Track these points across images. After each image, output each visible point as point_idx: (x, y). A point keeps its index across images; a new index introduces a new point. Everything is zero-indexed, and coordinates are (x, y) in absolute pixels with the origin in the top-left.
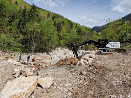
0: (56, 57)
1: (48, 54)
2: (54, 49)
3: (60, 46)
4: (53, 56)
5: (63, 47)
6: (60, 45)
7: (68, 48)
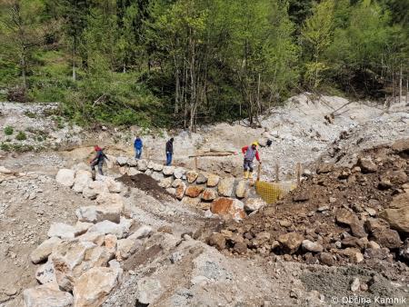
0: (289, 136)
1: (254, 127)
2: (281, 102)
3: (306, 89)
4: (275, 133)
5: (320, 91)
6: (304, 85)
7: (344, 90)
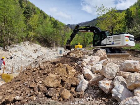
0: (20, 56)
1: (6, 51)
2: (18, 43)
3: (28, 40)
4: (14, 54)
5: (33, 42)
6: (28, 39)
7: (40, 43)
